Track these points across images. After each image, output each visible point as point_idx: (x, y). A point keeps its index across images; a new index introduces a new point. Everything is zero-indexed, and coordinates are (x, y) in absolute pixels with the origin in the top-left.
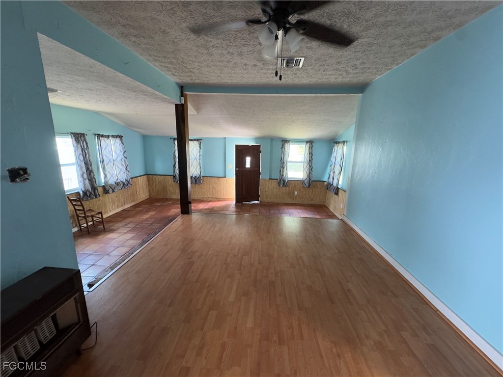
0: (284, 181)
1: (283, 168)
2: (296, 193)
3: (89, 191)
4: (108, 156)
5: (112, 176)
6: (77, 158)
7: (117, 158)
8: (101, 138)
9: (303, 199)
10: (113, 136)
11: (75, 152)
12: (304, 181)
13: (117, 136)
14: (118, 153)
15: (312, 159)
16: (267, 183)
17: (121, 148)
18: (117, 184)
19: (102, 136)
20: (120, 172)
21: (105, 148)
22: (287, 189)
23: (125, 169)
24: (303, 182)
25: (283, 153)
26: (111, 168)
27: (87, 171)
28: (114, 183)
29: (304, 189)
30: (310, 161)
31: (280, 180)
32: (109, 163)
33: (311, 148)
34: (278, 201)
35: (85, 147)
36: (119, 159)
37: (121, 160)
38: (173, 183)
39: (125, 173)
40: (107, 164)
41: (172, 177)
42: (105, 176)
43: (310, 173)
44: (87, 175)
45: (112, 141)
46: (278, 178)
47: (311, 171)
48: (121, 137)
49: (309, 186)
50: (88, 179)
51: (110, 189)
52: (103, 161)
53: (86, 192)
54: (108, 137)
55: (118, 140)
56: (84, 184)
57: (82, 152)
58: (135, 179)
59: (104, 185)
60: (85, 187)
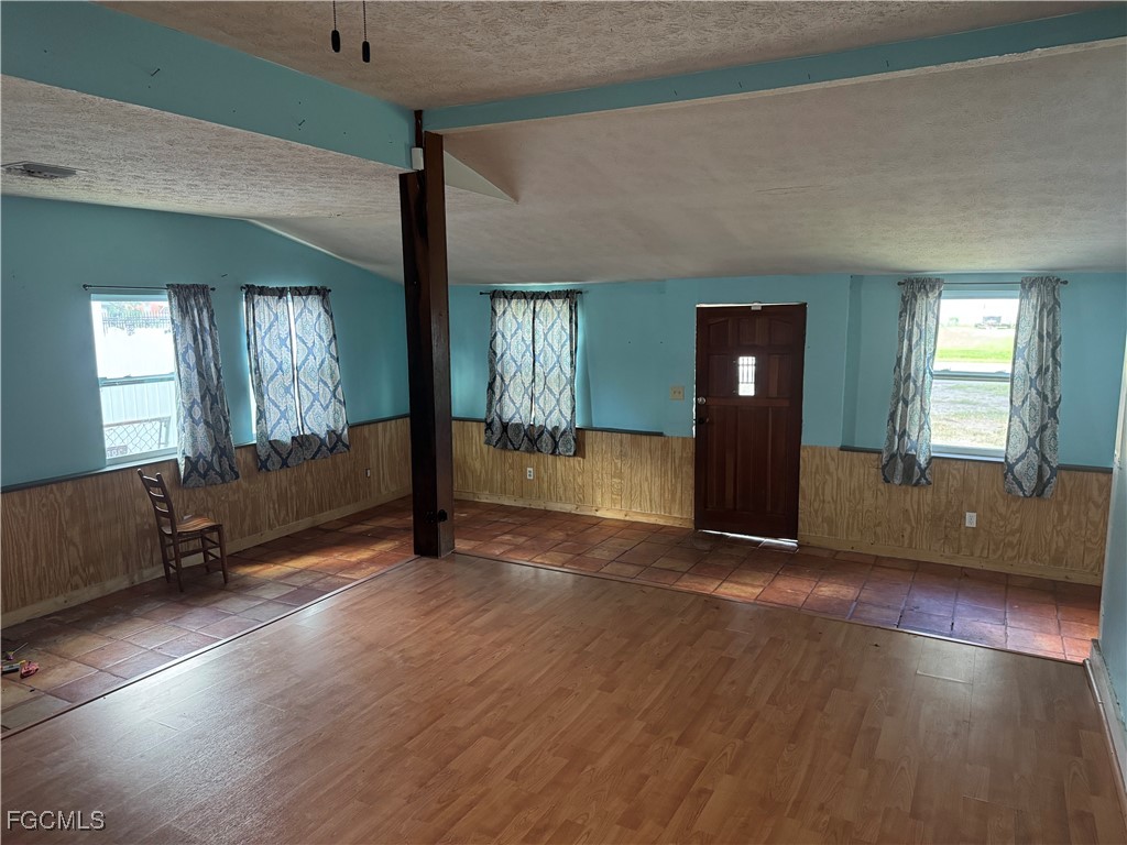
0: (910, 460)
1: (906, 403)
2: (971, 520)
3: (204, 458)
4: (275, 351)
5: (283, 415)
6: (179, 357)
7: (306, 359)
8: (256, 297)
9: (1010, 553)
10: (297, 292)
11: (175, 340)
12: (1011, 467)
13: (309, 291)
14: (310, 345)
15: (1056, 362)
16: (832, 467)
17: (324, 327)
18: (300, 441)
19: (263, 291)
20: (312, 405)
21: (270, 328)
22: (928, 496)
23: (329, 395)
24: (1004, 468)
25: (903, 334)
26: (282, 391)
27: (203, 398)
28: (287, 439)
29: (1015, 506)
30: (1041, 371)
31: (893, 456)
32: (275, 374)
33: (1050, 309)
34: (883, 550)
35: (207, 325)
36: (313, 363)
37: (321, 366)
38: (485, 447)
39: (331, 409)
40: (272, 378)
41: (483, 426)
42: (261, 414)
43: (1043, 428)
44: (204, 409)
45: (292, 307)
46: (882, 445)
47: (1050, 422)
48: (322, 293)
49: (1039, 490)
50: (206, 423)
51: (275, 458)
52: (258, 368)
53: (197, 462)
54: (280, 293)
55: (314, 304)
56: (193, 435)
57: (195, 339)
58: (366, 428)
59: (255, 442)
60: (194, 445)
